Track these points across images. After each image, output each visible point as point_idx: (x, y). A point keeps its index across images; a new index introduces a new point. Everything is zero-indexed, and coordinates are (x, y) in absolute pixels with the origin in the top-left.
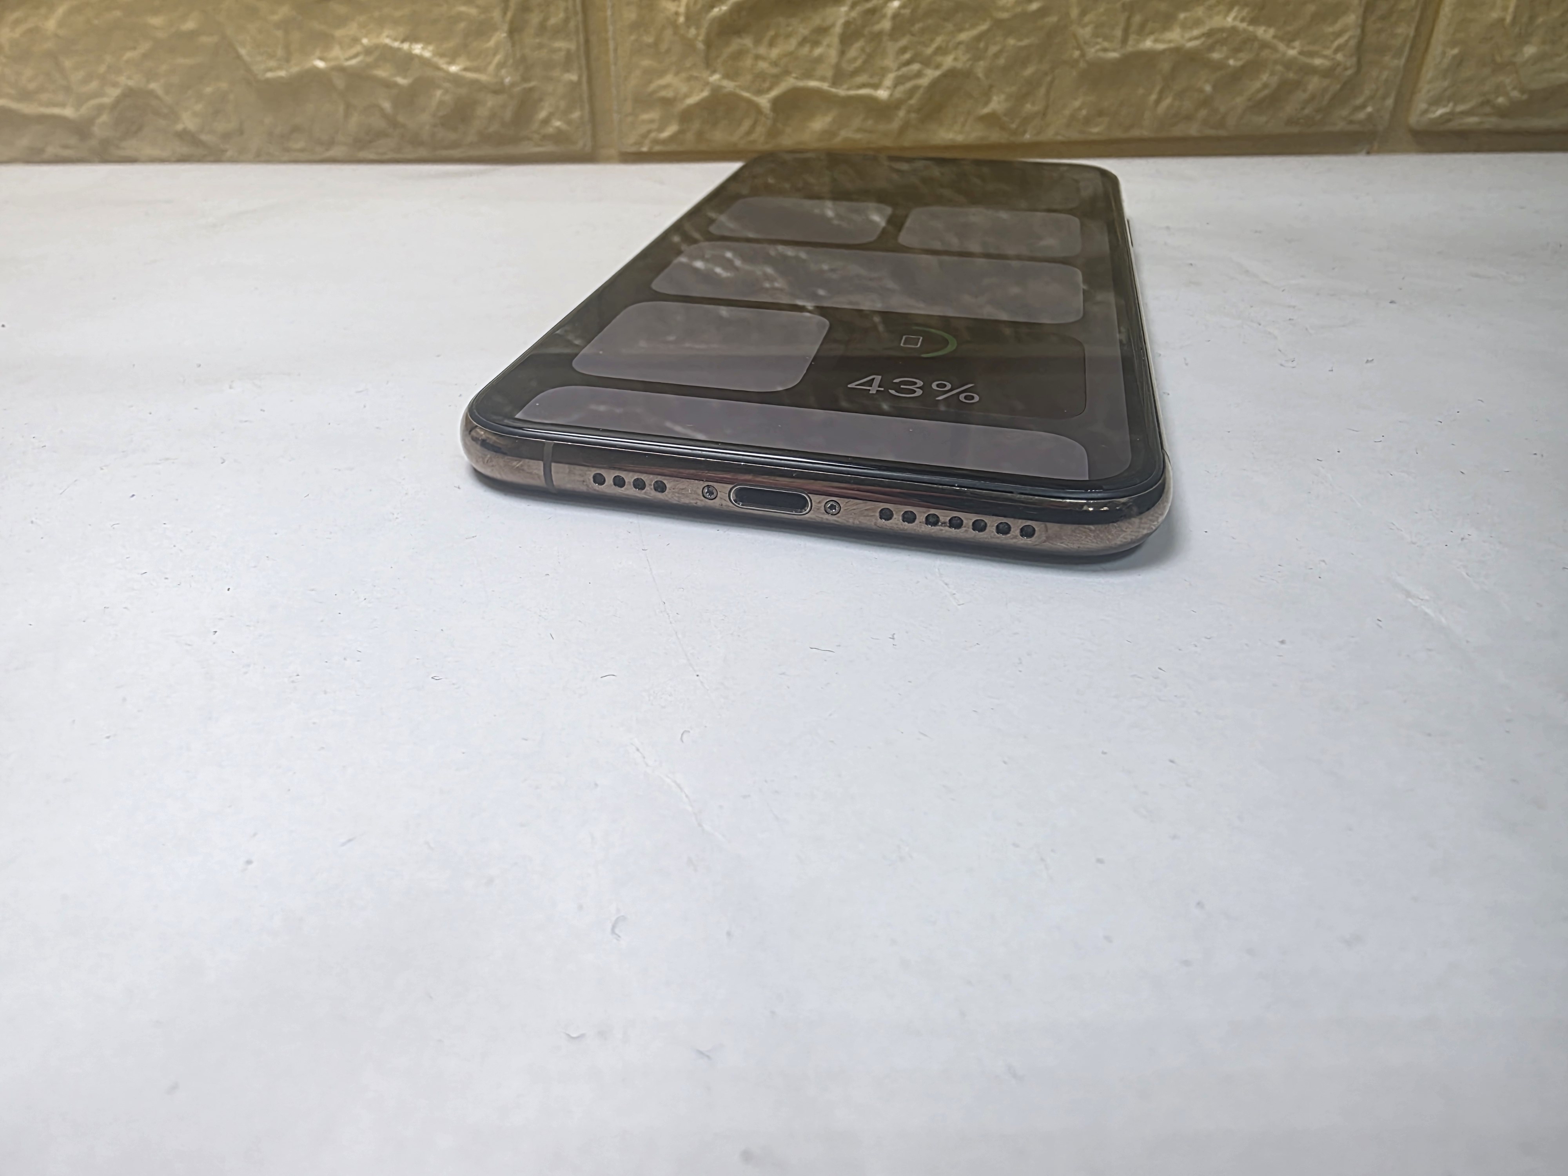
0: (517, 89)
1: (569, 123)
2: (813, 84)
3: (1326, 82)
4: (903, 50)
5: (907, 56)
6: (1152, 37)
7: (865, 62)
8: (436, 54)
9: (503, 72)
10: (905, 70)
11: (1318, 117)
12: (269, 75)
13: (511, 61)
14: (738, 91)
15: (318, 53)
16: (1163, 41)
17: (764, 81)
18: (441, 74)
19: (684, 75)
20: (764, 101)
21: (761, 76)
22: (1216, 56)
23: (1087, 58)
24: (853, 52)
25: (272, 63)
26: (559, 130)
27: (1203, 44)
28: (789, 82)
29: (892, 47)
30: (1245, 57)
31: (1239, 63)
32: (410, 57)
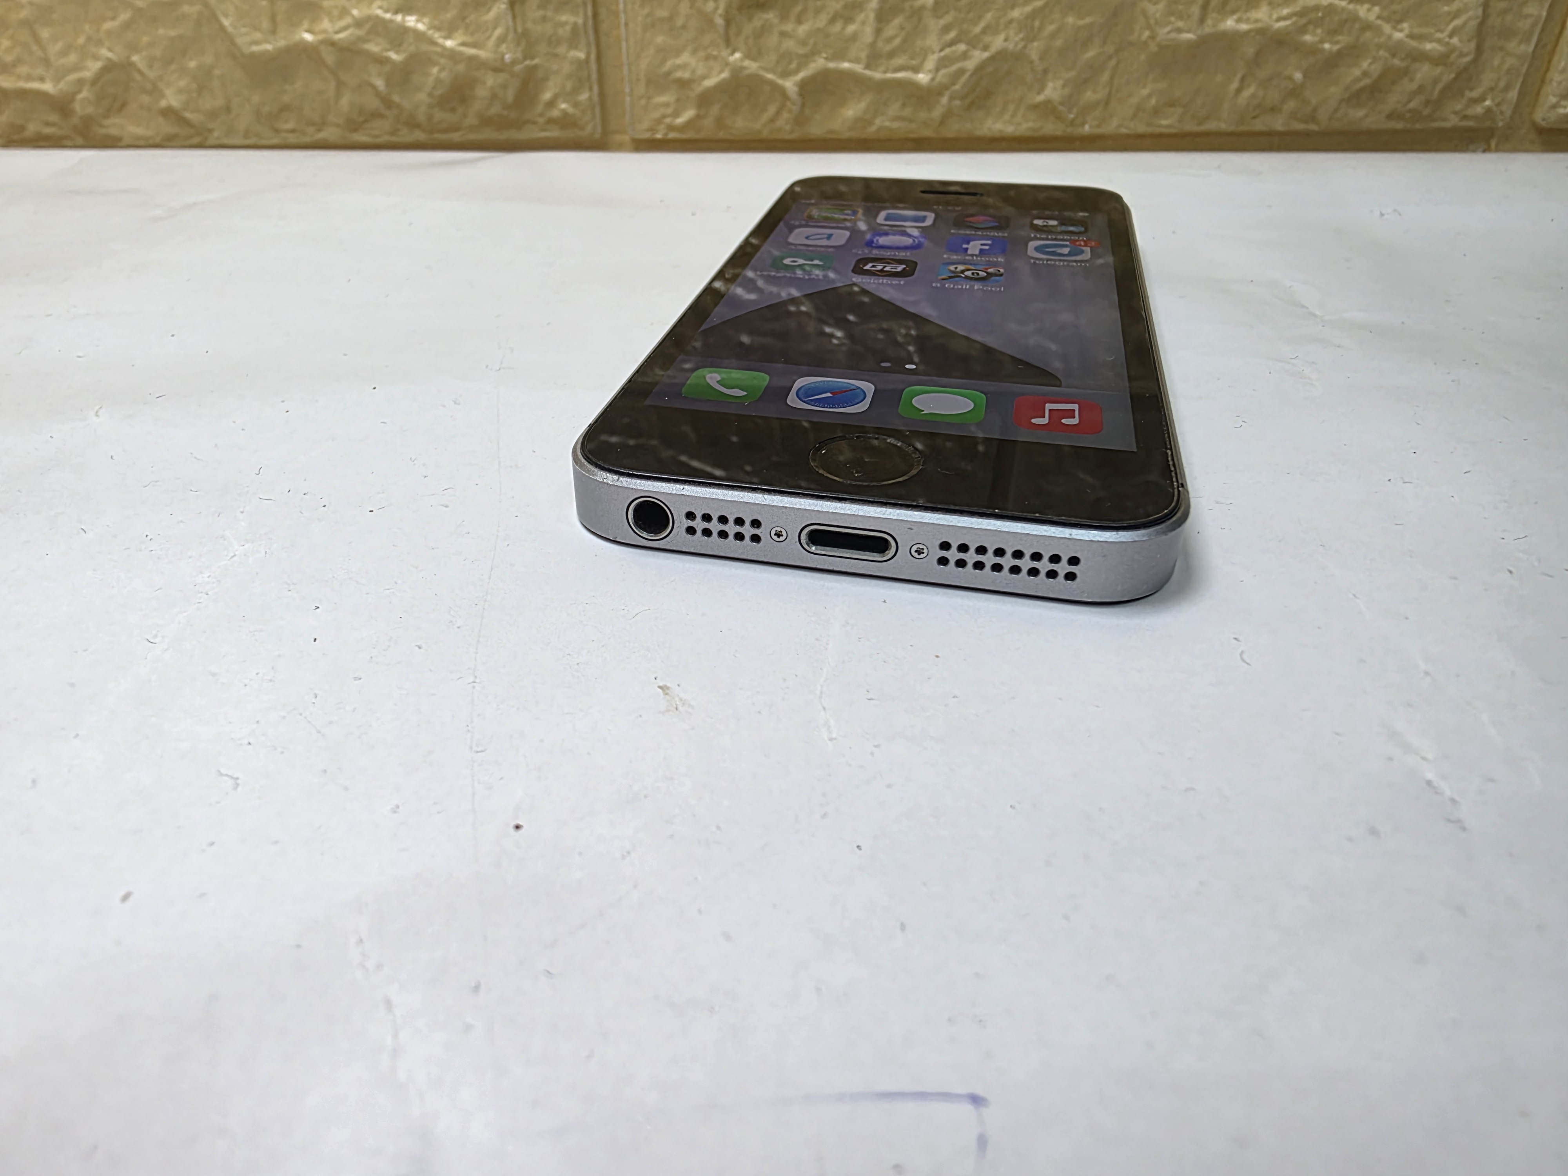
0: (518, 68)
1: (576, 105)
2: (846, 65)
3: (1439, 70)
4: (946, 29)
5: (952, 34)
6: (1235, 17)
7: (905, 41)
8: (432, 27)
9: (503, 48)
10: (948, 51)
11: (1426, 112)
12: (255, 48)
13: (511, 36)
14: (762, 73)
15: (306, 25)
16: (1247, 21)
17: (790, 63)
18: (439, 49)
19: (702, 54)
20: (790, 85)
21: (786, 56)
22: (1308, 38)
23: (1158, 39)
24: (891, 30)
25: (258, 36)
26: (565, 113)
27: (1294, 24)
28: (819, 63)
29: (934, 25)
30: (1343, 40)
31: (1336, 48)
32: (405, 31)
